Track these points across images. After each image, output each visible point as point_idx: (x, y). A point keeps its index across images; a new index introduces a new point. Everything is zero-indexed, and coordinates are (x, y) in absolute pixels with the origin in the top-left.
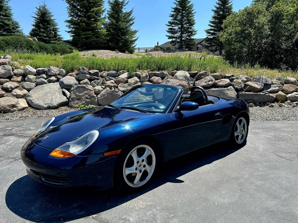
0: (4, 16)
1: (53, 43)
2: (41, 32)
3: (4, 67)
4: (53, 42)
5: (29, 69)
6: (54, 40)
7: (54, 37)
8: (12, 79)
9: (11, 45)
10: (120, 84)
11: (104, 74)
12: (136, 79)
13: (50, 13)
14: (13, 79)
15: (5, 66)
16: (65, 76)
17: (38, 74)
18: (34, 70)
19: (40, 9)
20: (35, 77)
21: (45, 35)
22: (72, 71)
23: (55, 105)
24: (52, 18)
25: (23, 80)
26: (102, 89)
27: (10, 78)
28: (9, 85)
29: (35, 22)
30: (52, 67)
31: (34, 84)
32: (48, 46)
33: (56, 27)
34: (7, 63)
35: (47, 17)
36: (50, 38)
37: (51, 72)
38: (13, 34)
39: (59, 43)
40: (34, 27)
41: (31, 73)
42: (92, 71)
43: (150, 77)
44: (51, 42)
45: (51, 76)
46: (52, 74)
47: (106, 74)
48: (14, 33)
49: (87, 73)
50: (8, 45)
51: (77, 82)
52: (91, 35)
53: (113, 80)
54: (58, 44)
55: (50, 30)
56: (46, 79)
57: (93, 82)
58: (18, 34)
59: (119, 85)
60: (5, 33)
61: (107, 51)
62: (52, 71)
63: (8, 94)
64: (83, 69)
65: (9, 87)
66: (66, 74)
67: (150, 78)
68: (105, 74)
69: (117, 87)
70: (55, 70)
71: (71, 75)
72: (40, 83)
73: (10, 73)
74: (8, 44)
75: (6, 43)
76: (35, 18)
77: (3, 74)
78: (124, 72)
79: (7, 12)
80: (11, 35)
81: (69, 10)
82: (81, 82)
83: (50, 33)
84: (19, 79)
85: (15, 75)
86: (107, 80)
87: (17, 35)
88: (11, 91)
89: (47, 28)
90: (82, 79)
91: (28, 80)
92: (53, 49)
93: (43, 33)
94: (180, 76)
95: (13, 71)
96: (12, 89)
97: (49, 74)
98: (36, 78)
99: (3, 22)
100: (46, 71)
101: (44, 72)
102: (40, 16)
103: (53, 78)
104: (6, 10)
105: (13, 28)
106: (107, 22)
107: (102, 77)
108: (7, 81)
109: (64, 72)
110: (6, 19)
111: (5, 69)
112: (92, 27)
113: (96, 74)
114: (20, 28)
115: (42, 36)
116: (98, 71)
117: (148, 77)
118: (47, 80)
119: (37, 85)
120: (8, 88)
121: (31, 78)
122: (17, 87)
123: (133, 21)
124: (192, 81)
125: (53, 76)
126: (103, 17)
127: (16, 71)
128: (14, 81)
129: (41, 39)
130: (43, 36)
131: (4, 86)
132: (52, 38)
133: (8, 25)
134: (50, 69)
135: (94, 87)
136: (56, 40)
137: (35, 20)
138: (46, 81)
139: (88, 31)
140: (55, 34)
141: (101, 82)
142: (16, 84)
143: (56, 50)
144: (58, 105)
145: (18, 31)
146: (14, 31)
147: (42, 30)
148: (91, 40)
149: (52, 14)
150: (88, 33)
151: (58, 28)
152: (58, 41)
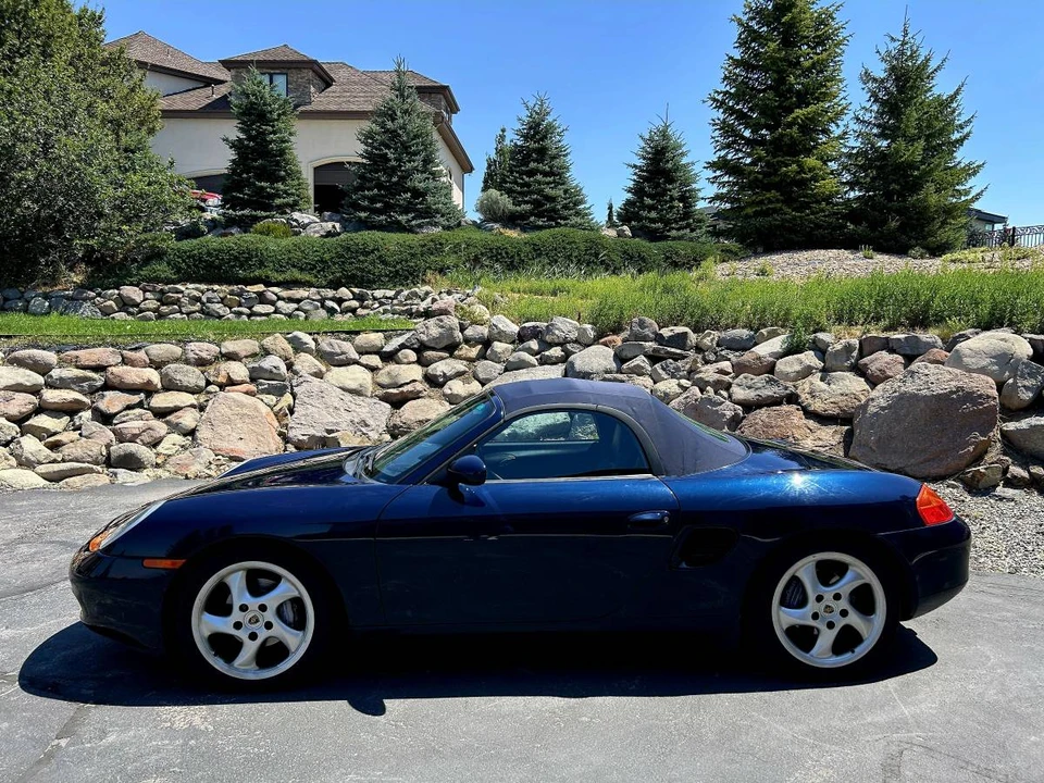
0: (545, 174)
1: (674, 239)
2: (644, 207)
3: (441, 321)
4: (674, 233)
5: (500, 326)
6: (678, 229)
7: (682, 219)
8: (456, 352)
9: (547, 254)
10: (741, 377)
11: (707, 341)
12: (809, 358)
13: (680, 146)
14: (460, 353)
15: (442, 317)
16: (589, 346)
17: (522, 338)
18: (515, 329)
19: (651, 139)
20: (511, 346)
21: (653, 215)
22: (617, 330)
23: (530, 431)
24: (684, 161)
25: (482, 356)
26: (679, 390)
27: (451, 349)
28: (440, 368)
29: (634, 180)
30: (558, 321)
31: (500, 367)
32: (652, 249)
33: (694, 186)
34: (451, 310)
35: (668, 161)
36: (667, 223)
37: (554, 334)
38: (562, 222)
39: (694, 234)
40: (629, 196)
41: (502, 336)
42: (666, 332)
43: (864, 353)
44: (669, 236)
45: (551, 345)
46: (556, 341)
47: (712, 340)
48: (565, 218)
49: (652, 336)
50: (539, 255)
51: (614, 365)
52: (778, 201)
53: (729, 360)
54: (691, 240)
55: (672, 199)
56: (534, 354)
57: (657, 366)
58: (575, 220)
59: (736, 381)
60: (541, 223)
61: (833, 253)
62: (557, 332)
63: (435, 392)
64: (642, 324)
65: (438, 373)
66: (596, 341)
67: (861, 355)
68: (710, 338)
69: (728, 387)
70: (565, 327)
71: (605, 344)
72: (516, 366)
73: (452, 335)
74: (537, 251)
75: (535, 250)
76: (635, 166)
77: (434, 339)
78: (773, 334)
79: (556, 162)
80: (558, 225)
81: (720, 129)
82: (625, 366)
83: (672, 207)
84: (474, 352)
85: (467, 341)
86: (707, 362)
87: (573, 226)
88: (441, 385)
89: (665, 191)
90: (629, 356)
91: (493, 357)
92: (667, 258)
93: (651, 208)
94: (977, 353)
95: (462, 329)
96: (447, 378)
97: (548, 338)
98: (514, 351)
99: (540, 192)
100: (540, 332)
101: (536, 334)
102: (650, 159)
103: (556, 352)
104: (553, 158)
105: (565, 207)
106: (853, 148)
107: (699, 349)
108: (442, 358)
109: (592, 334)
110: (548, 183)
111: (442, 327)
112: (785, 174)
113: (680, 340)
114: (585, 203)
115: (646, 218)
116: (687, 329)
117: (855, 354)
118: (538, 357)
119: (506, 370)
120: (436, 376)
121: (499, 350)
122: (459, 374)
123: (966, 130)
124: (1032, 375)
125: (557, 345)
126: (836, 131)
127: (469, 332)
128: (460, 358)
129: (642, 228)
130: (649, 218)
131: (430, 371)
132: (676, 222)
133: (552, 199)
134: (552, 325)
135: (655, 383)
136: (688, 225)
137: (635, 174)
138: (533, 360)
139: (769, 191)
140: (685, 207)
141: (688, 366)
142: (460, 366)
143: (675, 258)
144: (536, 431)
145: (578, 214)
146: (566, 213)
147: (648, 201)
148: (776, 220)
149: (684, 149)
150: (769, 198)
151: (699, 190)
152: (692, 230)
